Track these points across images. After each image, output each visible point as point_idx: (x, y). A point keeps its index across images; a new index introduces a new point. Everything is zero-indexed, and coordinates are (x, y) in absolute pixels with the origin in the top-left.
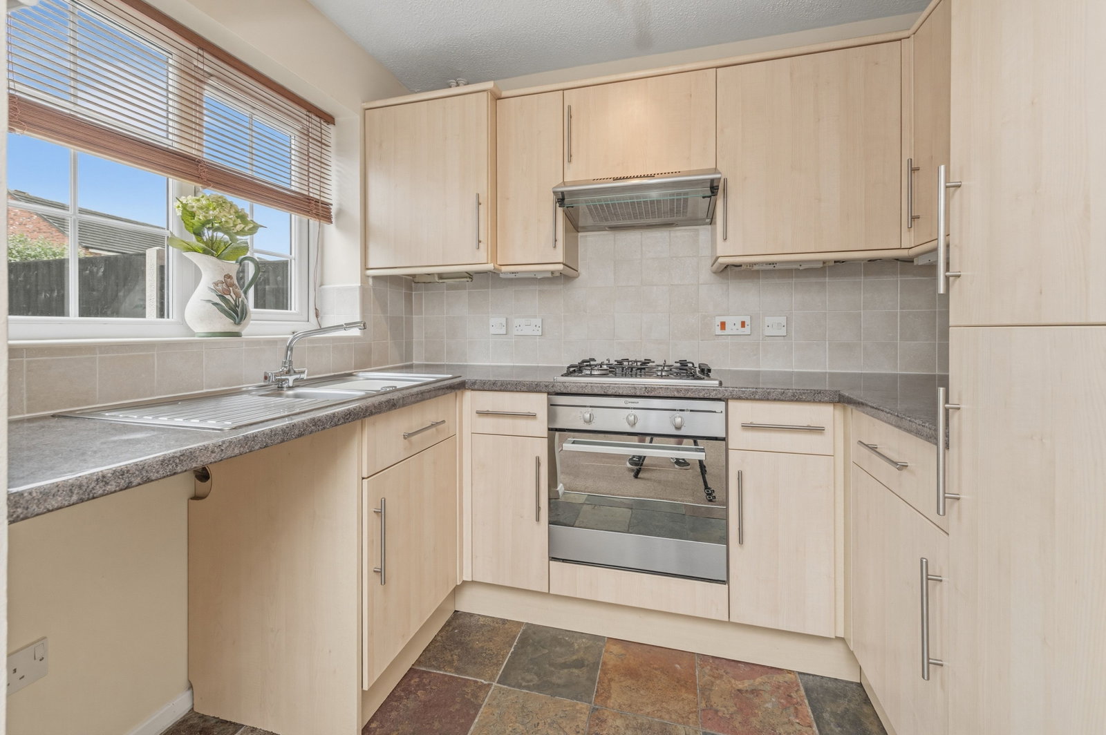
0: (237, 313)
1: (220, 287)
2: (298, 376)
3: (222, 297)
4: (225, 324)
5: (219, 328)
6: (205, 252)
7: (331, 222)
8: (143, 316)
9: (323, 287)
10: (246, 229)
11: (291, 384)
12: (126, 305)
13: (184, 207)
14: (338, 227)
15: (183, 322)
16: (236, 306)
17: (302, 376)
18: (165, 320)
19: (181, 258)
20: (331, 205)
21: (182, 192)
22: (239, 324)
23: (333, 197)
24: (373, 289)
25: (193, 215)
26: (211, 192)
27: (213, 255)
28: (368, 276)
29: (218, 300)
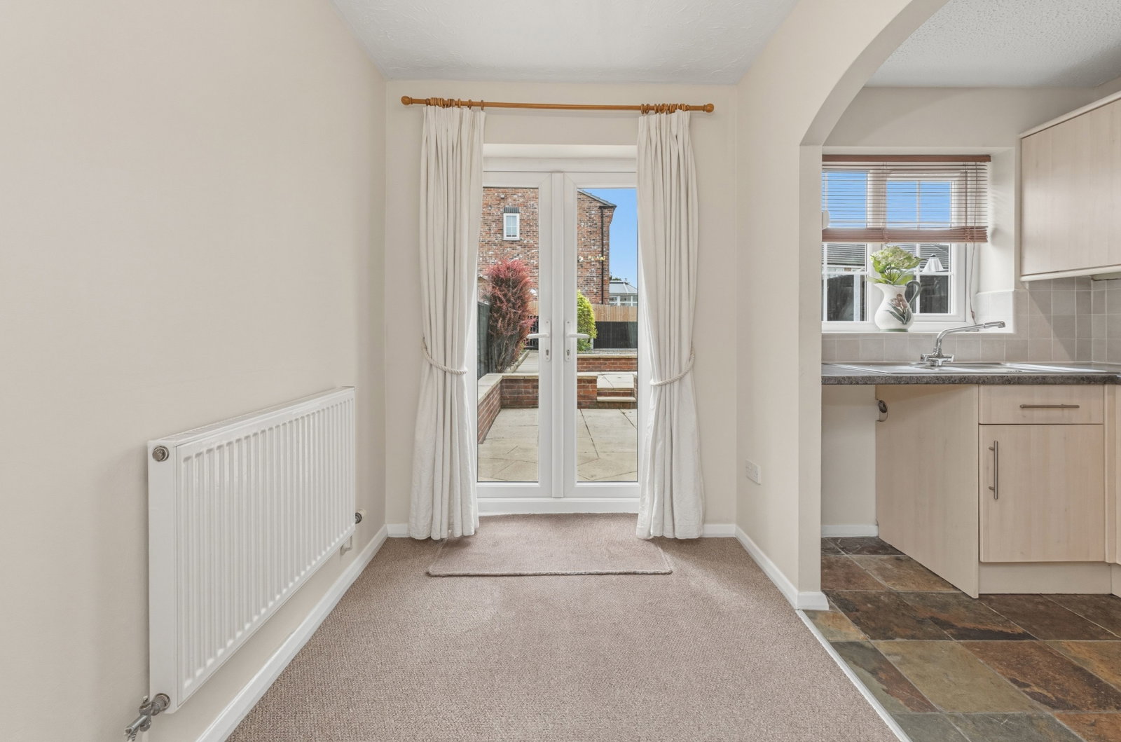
0: (904, 317)
1: (894, 303)
2: (946, 359)
3: (894, 308)
4: (896, 324)
5: (893, 326)
6: (886, 282)
7: (987, 241)
8: (853, 320)
9: (979, 294)
10: (912, 264)
11: (940, 364)
12: (846, 314)
13: (875, 258)
14: (993, 243)
15: (874, 323)
16: (904, 313)
17: (949, 359)
18: (865, 322)
19: (874, 288)
20: (987, 227)
21: (874, 250)
22: (906, 324)
23: (989, 222)
24: (1031, 293)
25: (879, 262)
26: (892, 245)
27: (890, 283)
28: (1024, 282)
29: (893, 310)
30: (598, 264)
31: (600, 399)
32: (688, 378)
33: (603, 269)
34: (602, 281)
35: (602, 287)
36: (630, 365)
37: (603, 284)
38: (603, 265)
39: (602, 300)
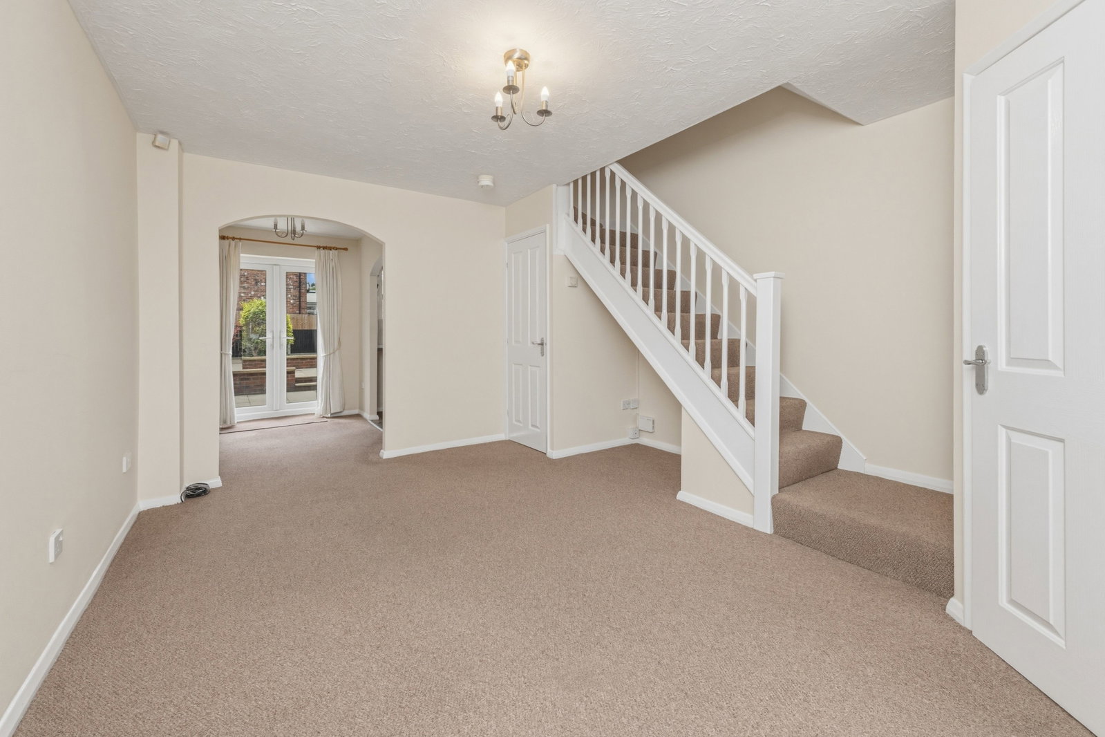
30: (295, 277)
31: (297, 385)
32: (337, 353)
33: (300, 283)
34: (300, 292)
35: (300, 298)
36: (312, 363)
37: (300, 296)
38: (300, 279)
39: (300, 311)
